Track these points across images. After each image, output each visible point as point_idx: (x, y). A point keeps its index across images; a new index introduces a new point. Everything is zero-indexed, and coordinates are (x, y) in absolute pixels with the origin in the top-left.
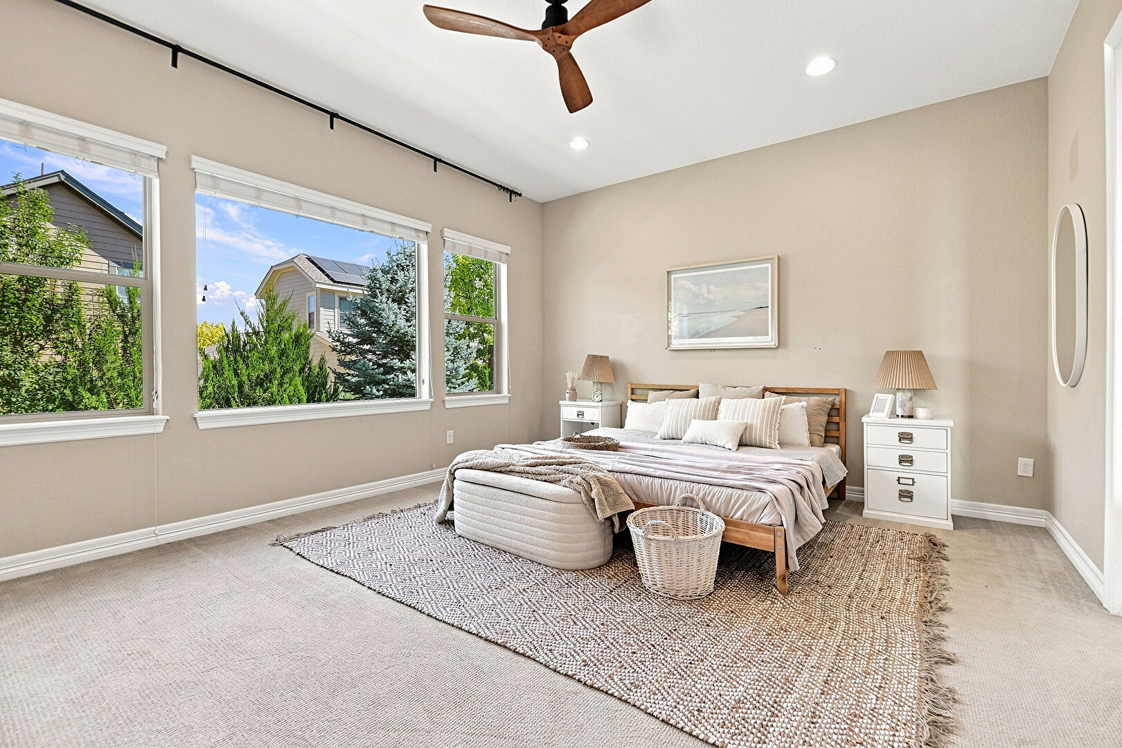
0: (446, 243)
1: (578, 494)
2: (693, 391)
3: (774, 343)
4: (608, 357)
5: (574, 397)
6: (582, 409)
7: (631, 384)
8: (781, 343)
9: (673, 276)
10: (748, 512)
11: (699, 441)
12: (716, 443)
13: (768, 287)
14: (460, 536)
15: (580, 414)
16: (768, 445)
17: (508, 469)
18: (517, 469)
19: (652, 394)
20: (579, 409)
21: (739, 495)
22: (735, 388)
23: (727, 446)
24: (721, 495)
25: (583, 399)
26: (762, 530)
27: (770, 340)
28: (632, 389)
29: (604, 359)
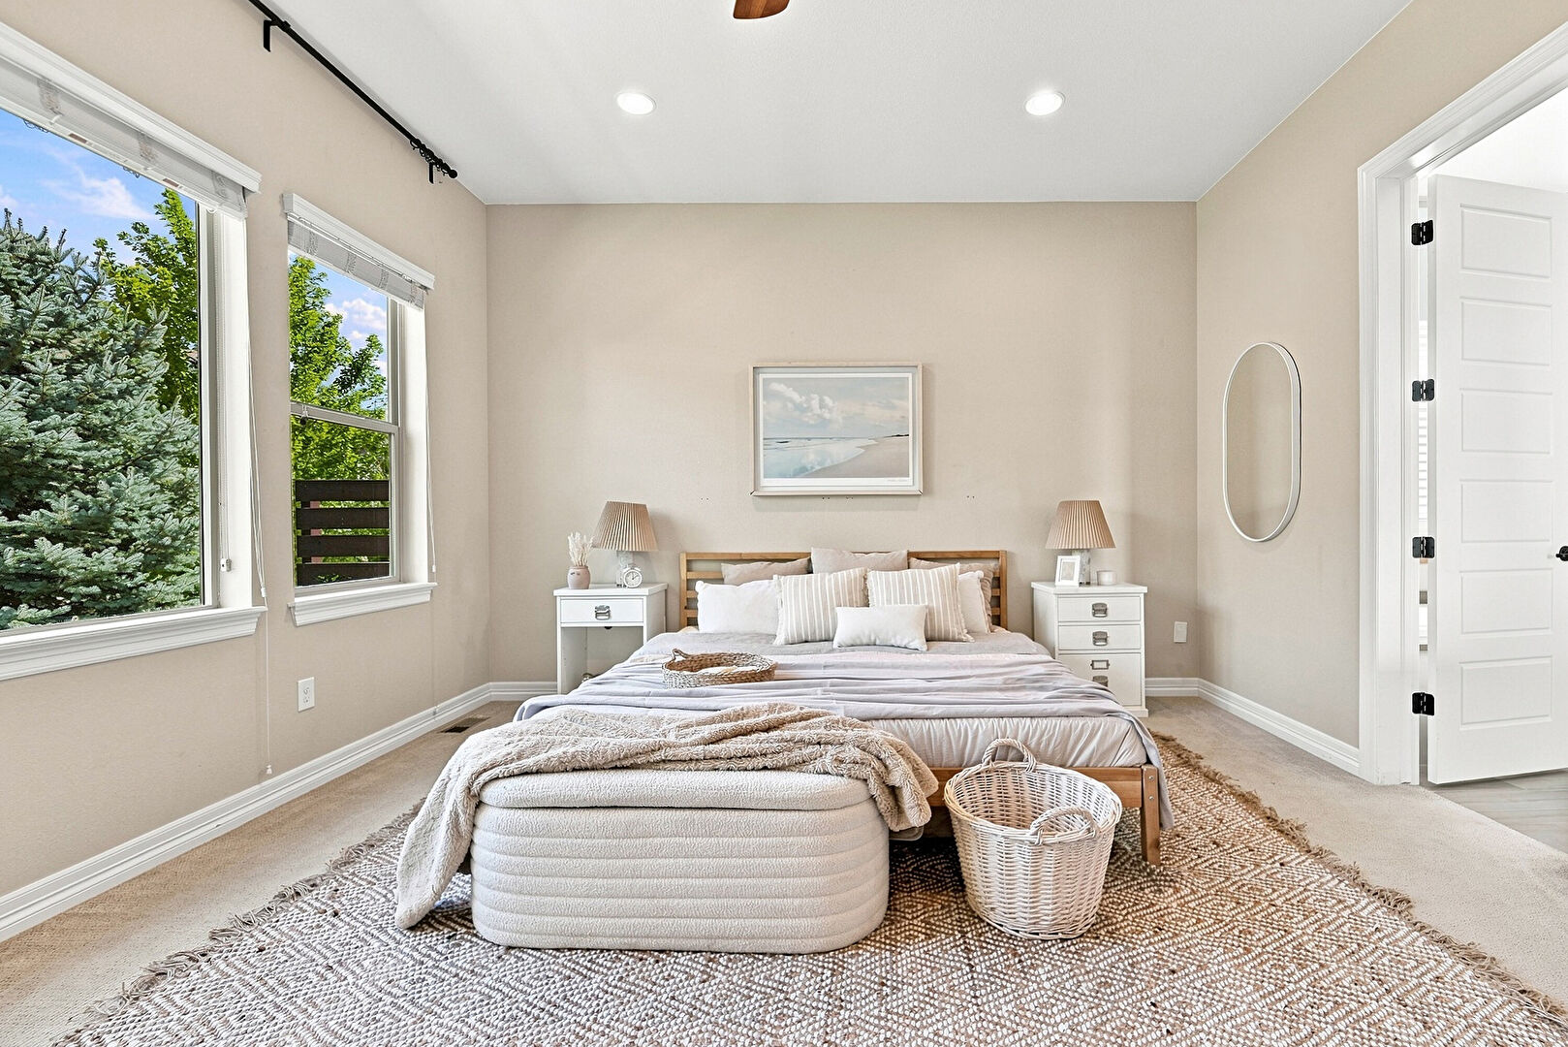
0: (295, 230)
1: (859, 784)
2: (802, 562)
3: (917, 488)
4: (645, 506)
5: (584, 582)
6: (605, 603)
7: (687, 554)
8: (927, 489)
9: (761, 377)
10: (1099, 752)
11: (865, 641)
12: (893, 642)
13: (910, 406)
14: (510, 948)
15: (602, 612)
16: (957, 637)
17: (656, 756)
18: (683, 753)
19: (730, 570)
20: (599, 603)
21: (1083, 726)
22: (867, 553)
23: (913, 645)
24: (1054, 733)
25: (601, 584)
26: (1123, 777)
27: (910, 483)
28: (689, 562)
29: (639, 511)
